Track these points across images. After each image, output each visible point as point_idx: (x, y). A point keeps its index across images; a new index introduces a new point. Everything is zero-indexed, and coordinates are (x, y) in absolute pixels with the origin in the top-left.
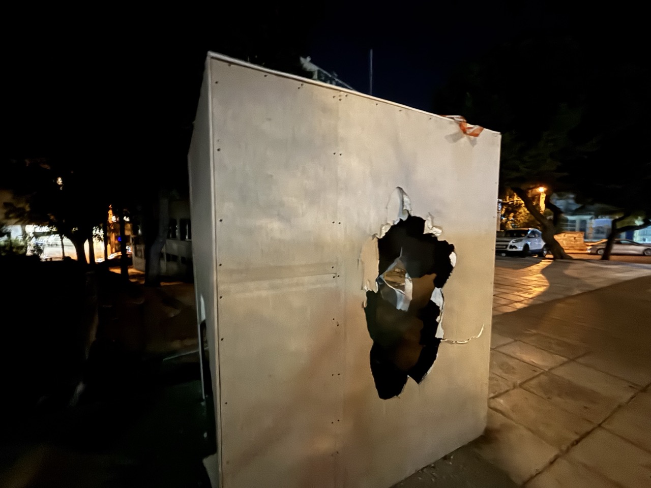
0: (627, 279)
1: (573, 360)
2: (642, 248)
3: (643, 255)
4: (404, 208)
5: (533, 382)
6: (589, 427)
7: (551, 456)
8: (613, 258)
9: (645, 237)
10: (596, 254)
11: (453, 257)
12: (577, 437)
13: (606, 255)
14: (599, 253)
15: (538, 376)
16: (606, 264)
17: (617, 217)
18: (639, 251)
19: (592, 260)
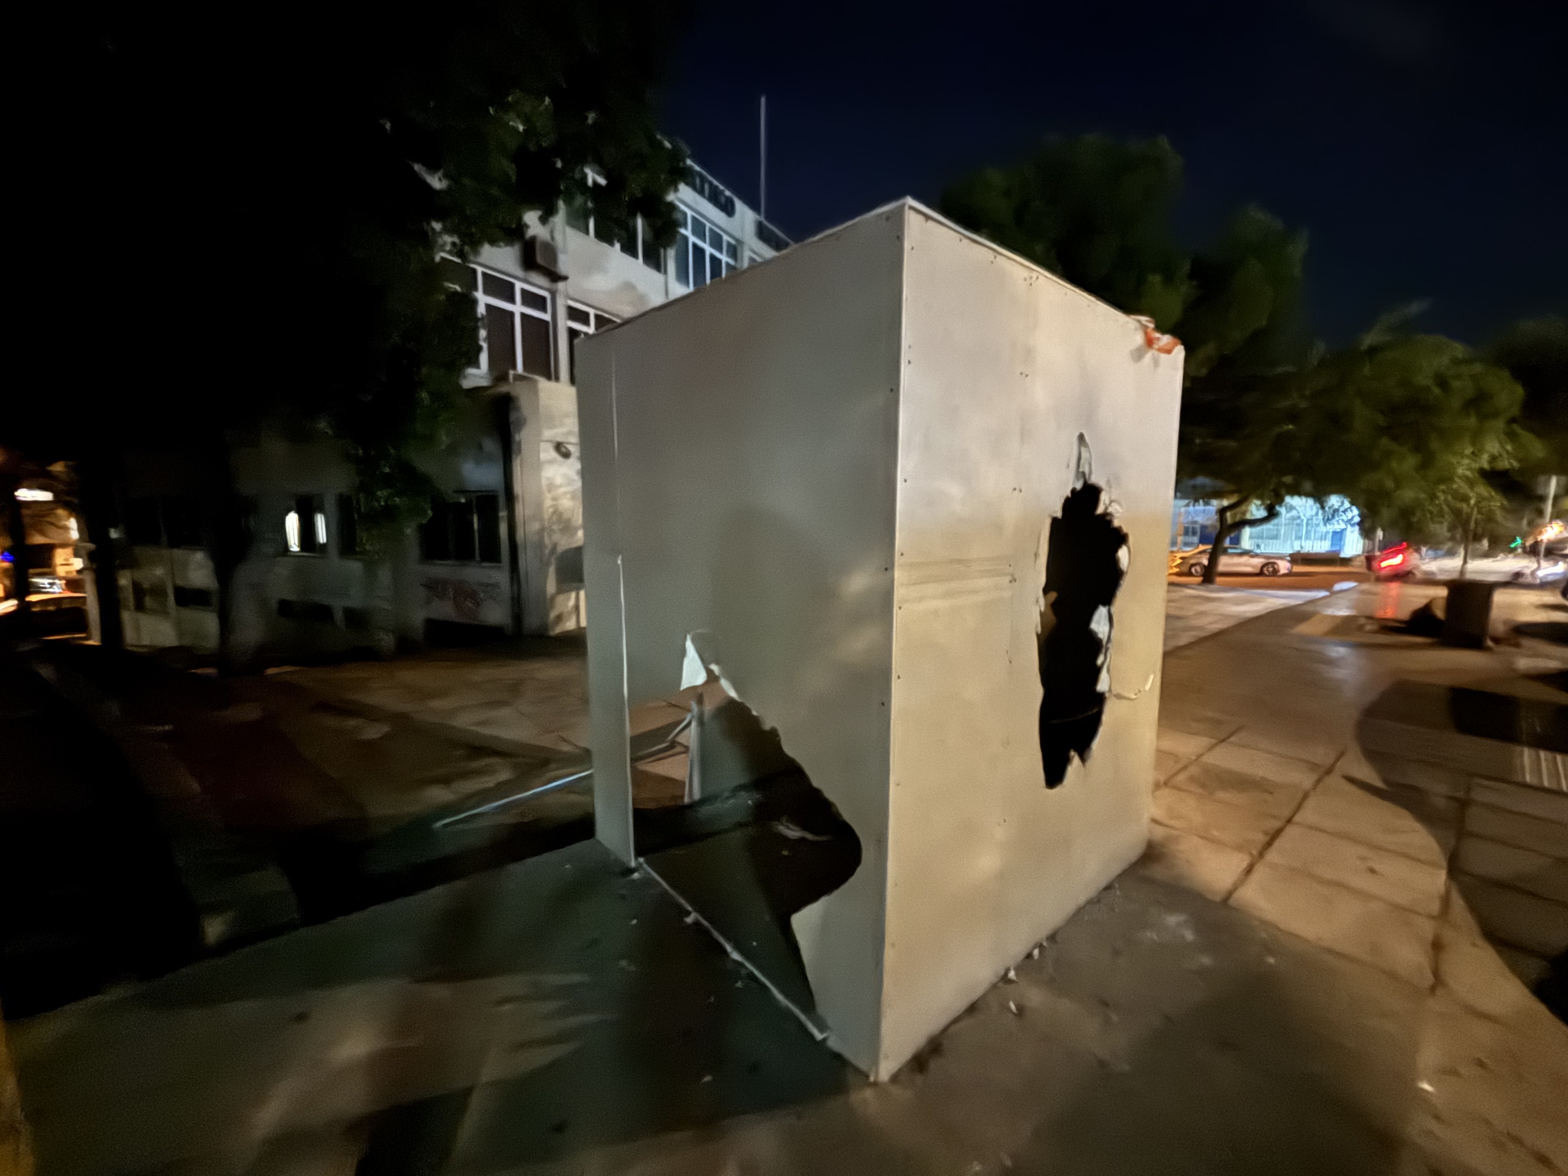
0: (1250, 615)
1: (1223, 741)
2: (1258, 562)
3: (1261, 574)
4: (1081, 470)
5: (1181, 777)
6: (1275, 824)
7: (1244, 864)
8: (1219, 579)
9: (1260, 541)
10: (1190, 574)
11: (1123, 554)
12: (1267, 838)
13: (1209, 575)
14: (1193, 570)
15: (1185, 767)
16: (1212, 591)
17: (1226, 503)
18: (1253, 566)
19: (1190, 584)
